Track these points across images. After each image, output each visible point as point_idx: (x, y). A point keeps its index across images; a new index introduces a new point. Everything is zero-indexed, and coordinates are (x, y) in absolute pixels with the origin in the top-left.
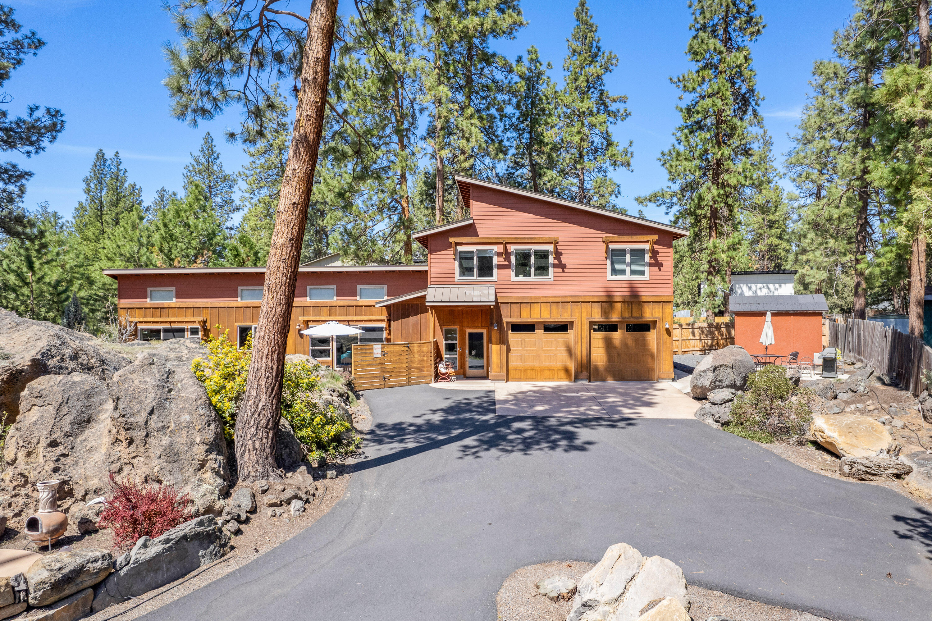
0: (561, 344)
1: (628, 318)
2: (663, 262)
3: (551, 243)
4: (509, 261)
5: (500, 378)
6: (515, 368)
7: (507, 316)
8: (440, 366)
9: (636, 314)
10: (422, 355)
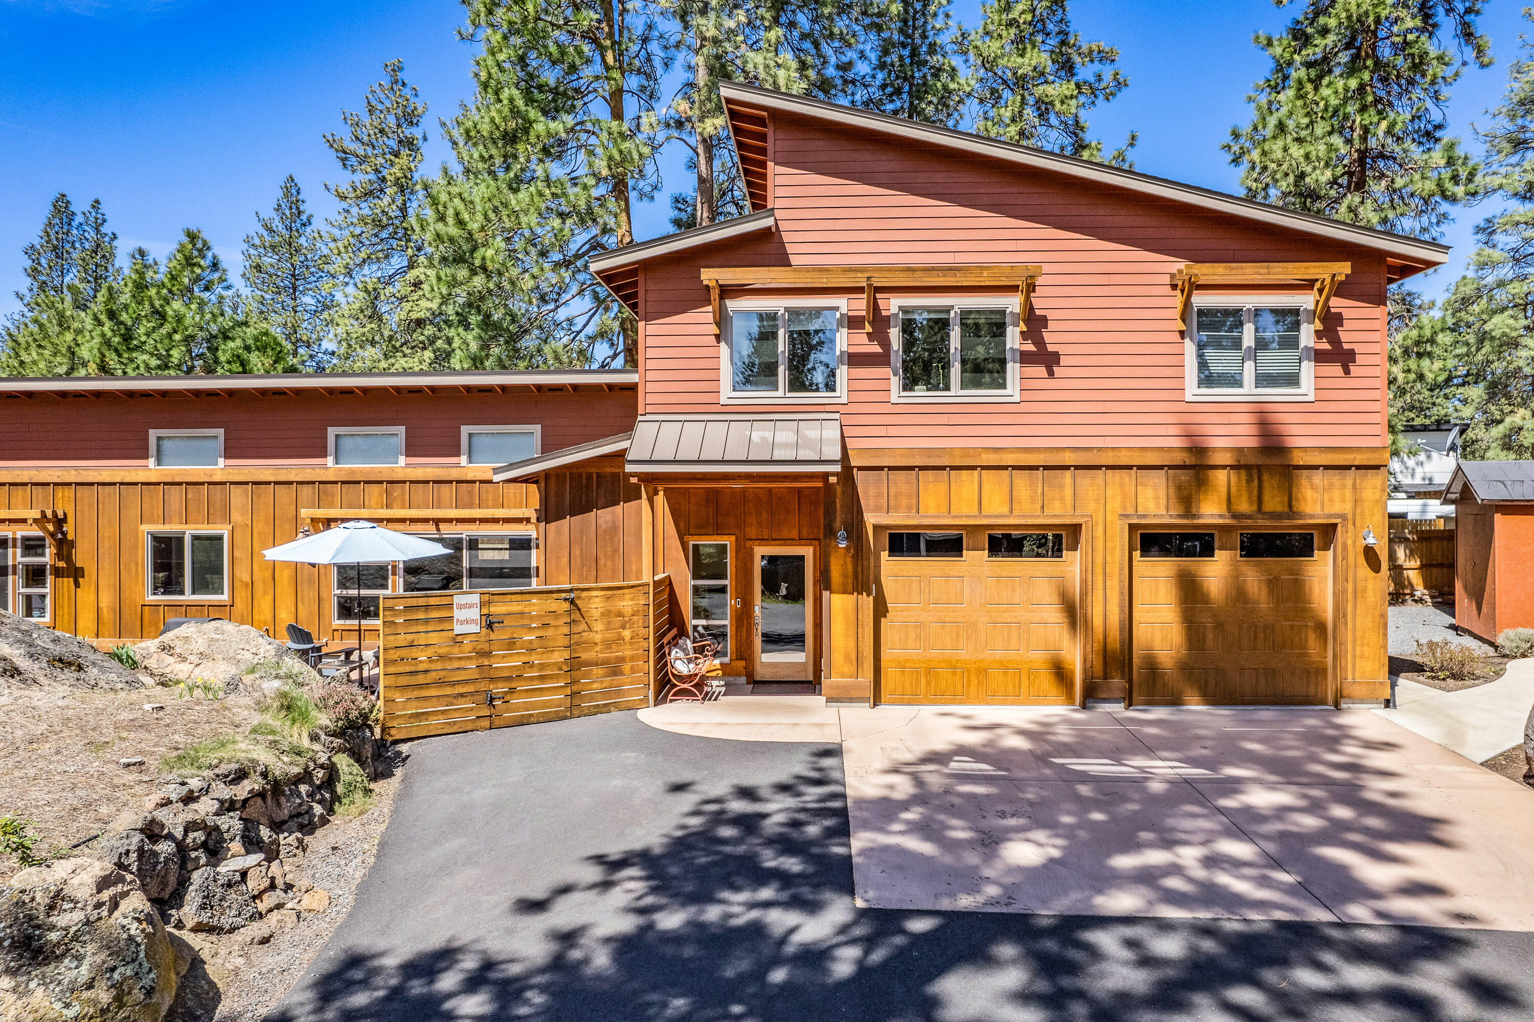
0: (1046, 593)
1: (1248, 517)
2: (1358, 348)
3: (1014, 289)
4: (885, 343)
5: (854, 694)
6: (902, 665)
7: (877, 509)
8: (675, 653)
9: (1273, 502)
10: (617, 621)
